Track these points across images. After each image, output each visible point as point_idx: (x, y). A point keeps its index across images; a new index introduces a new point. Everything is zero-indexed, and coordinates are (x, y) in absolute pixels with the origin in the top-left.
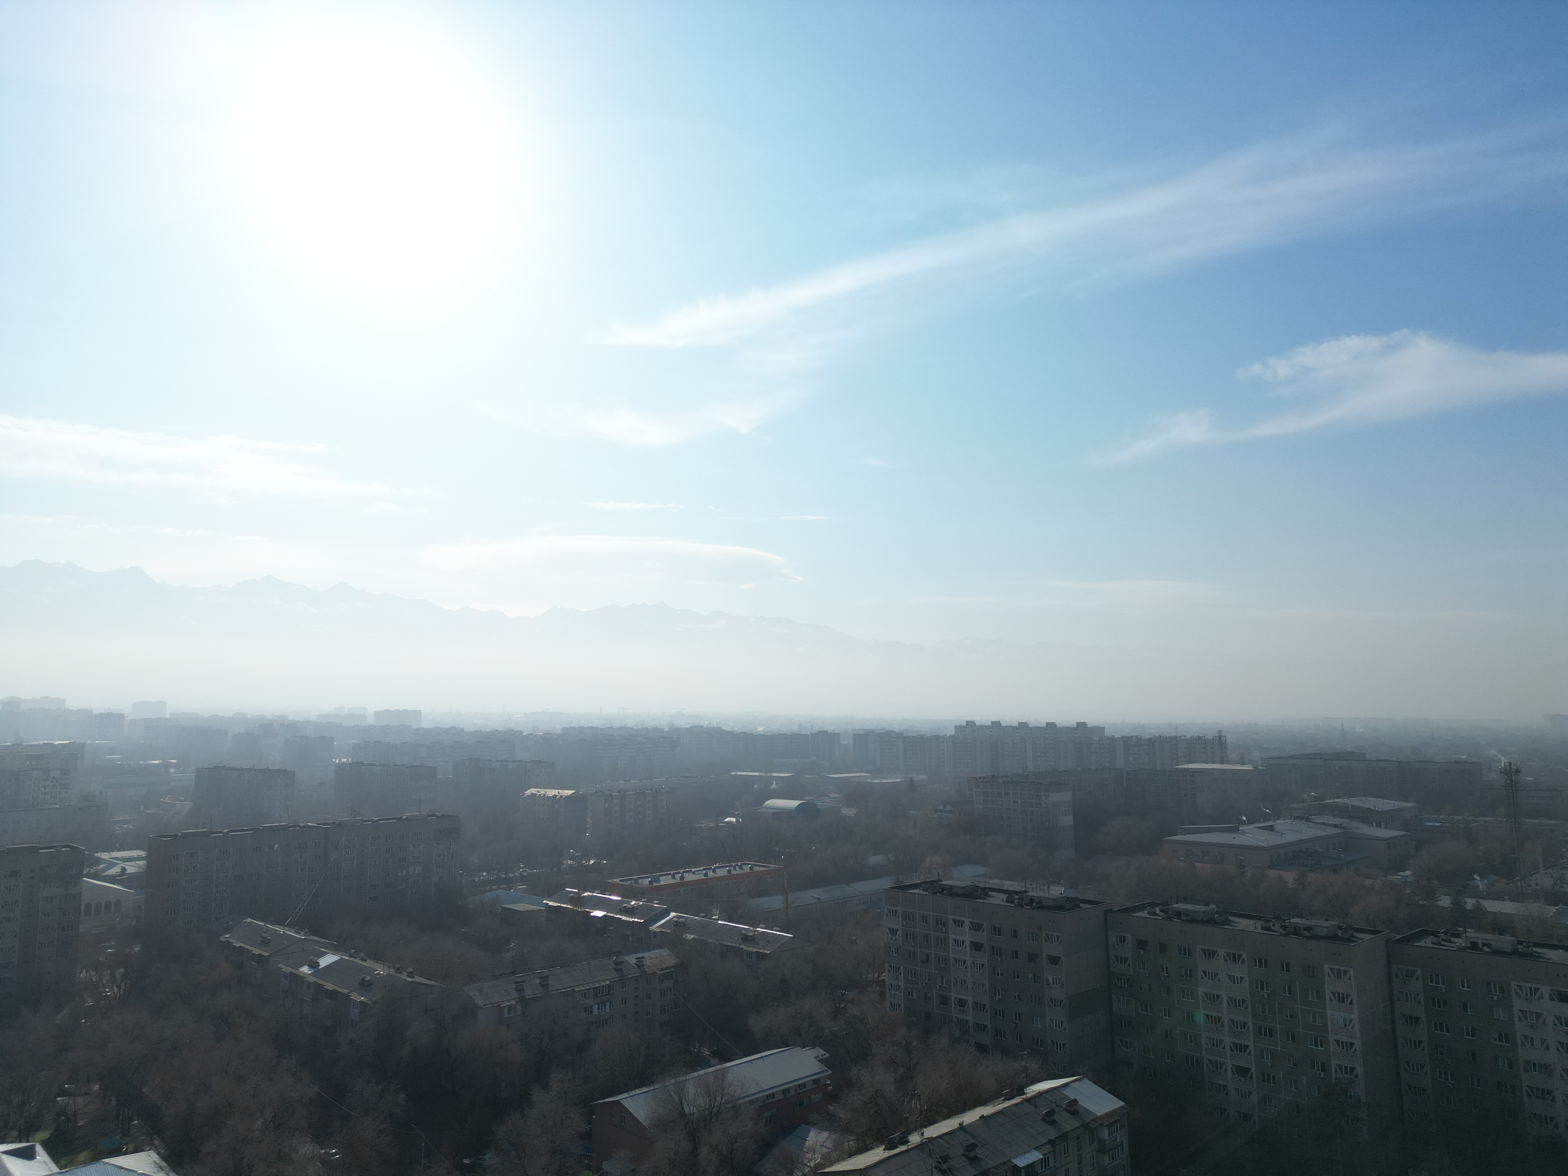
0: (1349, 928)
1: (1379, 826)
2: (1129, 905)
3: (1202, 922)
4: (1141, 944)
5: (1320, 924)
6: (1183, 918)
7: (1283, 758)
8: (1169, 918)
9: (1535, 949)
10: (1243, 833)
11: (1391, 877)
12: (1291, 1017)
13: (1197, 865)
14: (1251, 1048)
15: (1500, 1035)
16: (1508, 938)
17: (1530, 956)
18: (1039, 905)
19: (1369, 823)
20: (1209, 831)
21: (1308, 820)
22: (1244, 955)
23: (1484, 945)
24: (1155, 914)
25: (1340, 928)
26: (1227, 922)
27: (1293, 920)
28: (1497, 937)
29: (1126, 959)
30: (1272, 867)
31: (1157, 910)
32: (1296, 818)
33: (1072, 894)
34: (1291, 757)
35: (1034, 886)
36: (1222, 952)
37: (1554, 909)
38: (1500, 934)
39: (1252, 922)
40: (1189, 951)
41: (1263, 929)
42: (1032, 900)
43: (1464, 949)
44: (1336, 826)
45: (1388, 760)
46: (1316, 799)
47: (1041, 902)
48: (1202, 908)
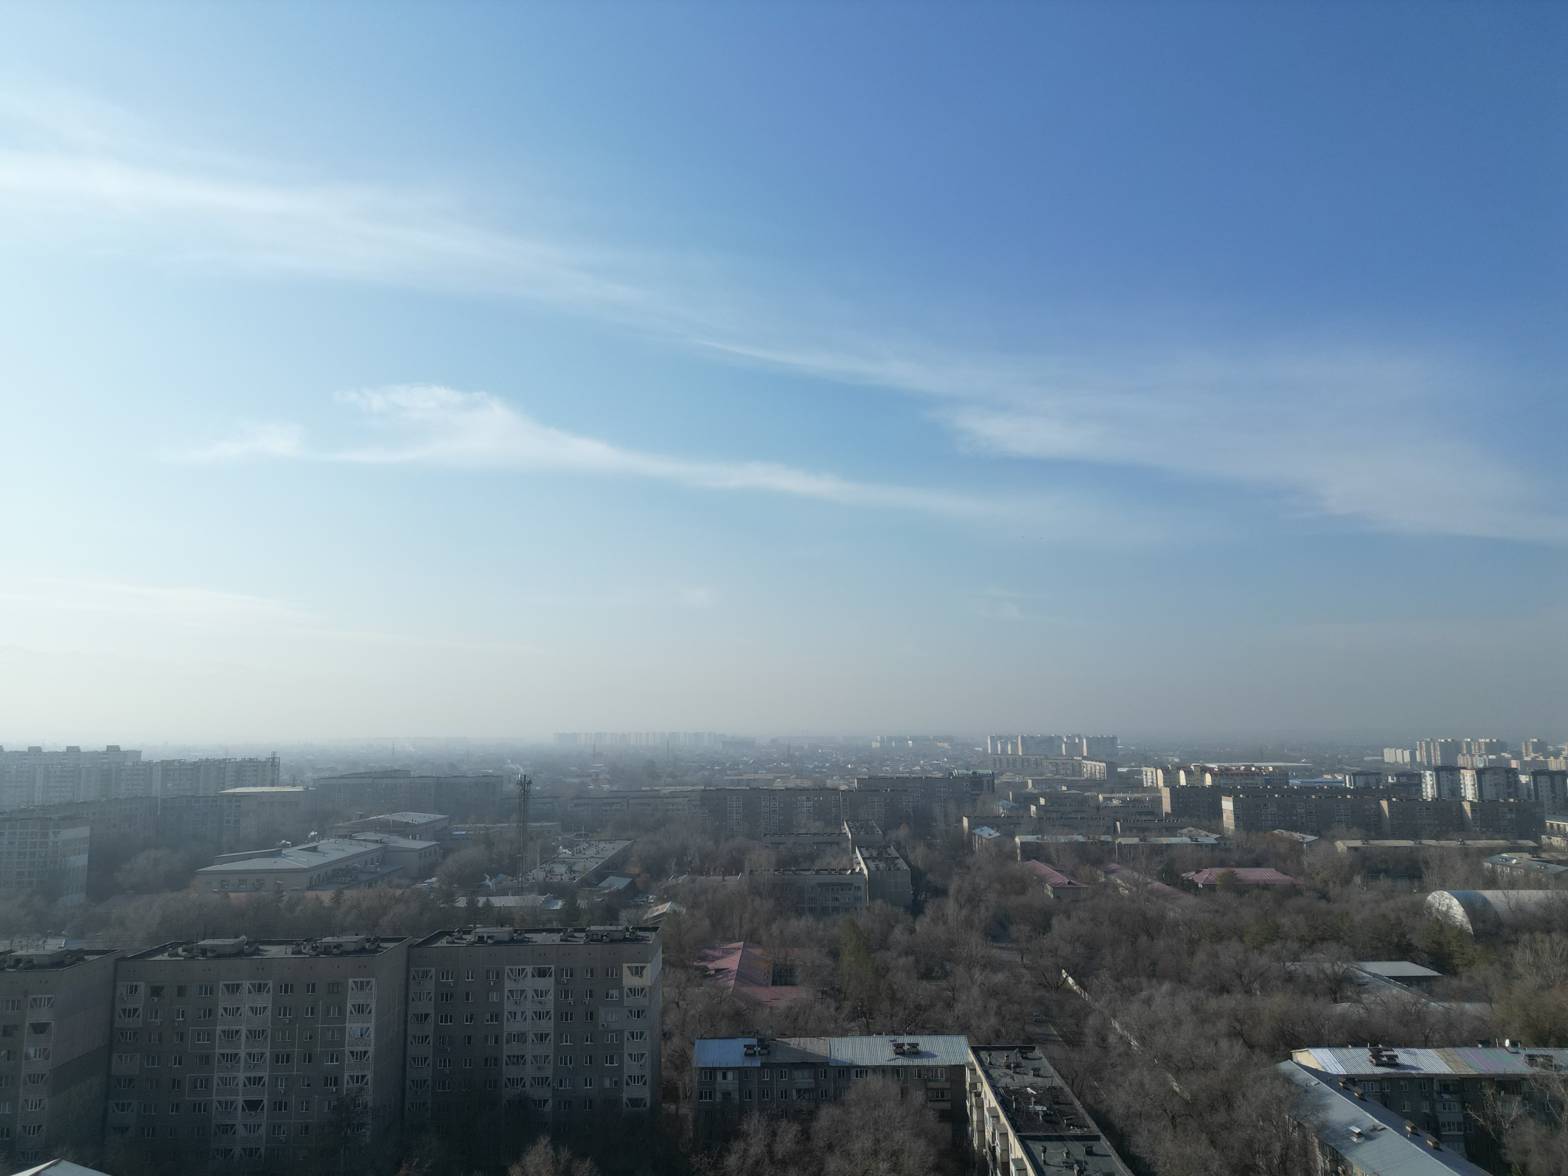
0: (377, 939)
1: (414, 838)
2: (148, 948)
3: (230, 956)
4: (156, 991)
5: (349, 939)
6: (209, 954)
7: (335, 778)
8: (193, 958)
9: (526, 935)
10: (286, 856)
11: (420, 885)
12: (311, 1037)
13: (232, 895)
14: (266, 1079)
15: (492, 1016)
16: (508, 929)
17: (523, 942)
18: (30, 965)
19: (406, 836)
20: (250, 857)
21: (351, 837)
22: (271, 984)
23: (489, 937)
24: (177, 955)
25: (368, 940)
26: (257, 952)
27: (324, 940)
28: (499, 929)
29: (135, 1010)
30: (310, 888)
31: (180, 950)
32: (340, 837)
33: (75, 946)
34: (342, 777)
35: (24, 942)
36: (247, 984)
37: (543, 898)
38: (502, 926)
39: (283, 947)
40: (211, 989)
41: (293, 953)
42: (18, 961)
43: (471, 944)
44: (377, 842)
45: (429, 777)
46: (361, 816)
47: (31, 961)
48: (231, 941)
